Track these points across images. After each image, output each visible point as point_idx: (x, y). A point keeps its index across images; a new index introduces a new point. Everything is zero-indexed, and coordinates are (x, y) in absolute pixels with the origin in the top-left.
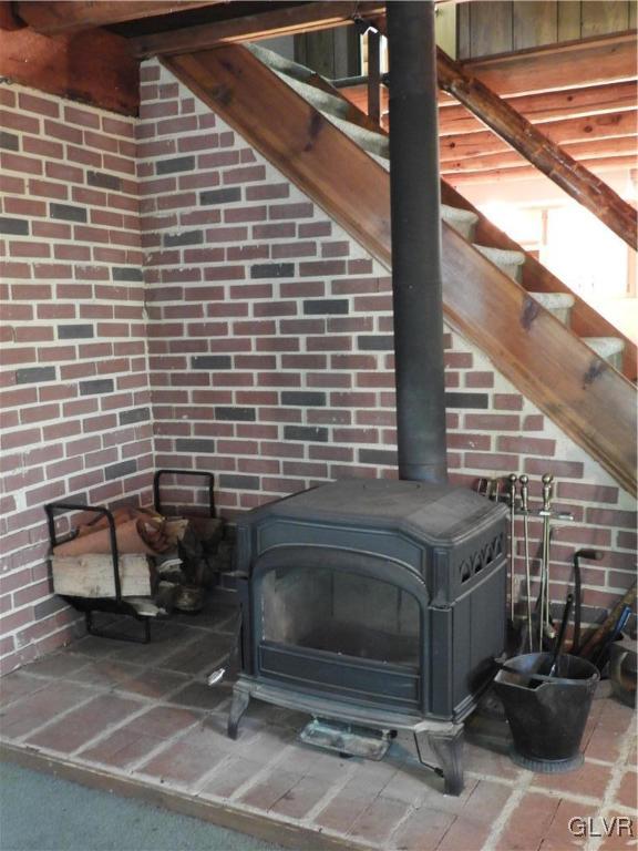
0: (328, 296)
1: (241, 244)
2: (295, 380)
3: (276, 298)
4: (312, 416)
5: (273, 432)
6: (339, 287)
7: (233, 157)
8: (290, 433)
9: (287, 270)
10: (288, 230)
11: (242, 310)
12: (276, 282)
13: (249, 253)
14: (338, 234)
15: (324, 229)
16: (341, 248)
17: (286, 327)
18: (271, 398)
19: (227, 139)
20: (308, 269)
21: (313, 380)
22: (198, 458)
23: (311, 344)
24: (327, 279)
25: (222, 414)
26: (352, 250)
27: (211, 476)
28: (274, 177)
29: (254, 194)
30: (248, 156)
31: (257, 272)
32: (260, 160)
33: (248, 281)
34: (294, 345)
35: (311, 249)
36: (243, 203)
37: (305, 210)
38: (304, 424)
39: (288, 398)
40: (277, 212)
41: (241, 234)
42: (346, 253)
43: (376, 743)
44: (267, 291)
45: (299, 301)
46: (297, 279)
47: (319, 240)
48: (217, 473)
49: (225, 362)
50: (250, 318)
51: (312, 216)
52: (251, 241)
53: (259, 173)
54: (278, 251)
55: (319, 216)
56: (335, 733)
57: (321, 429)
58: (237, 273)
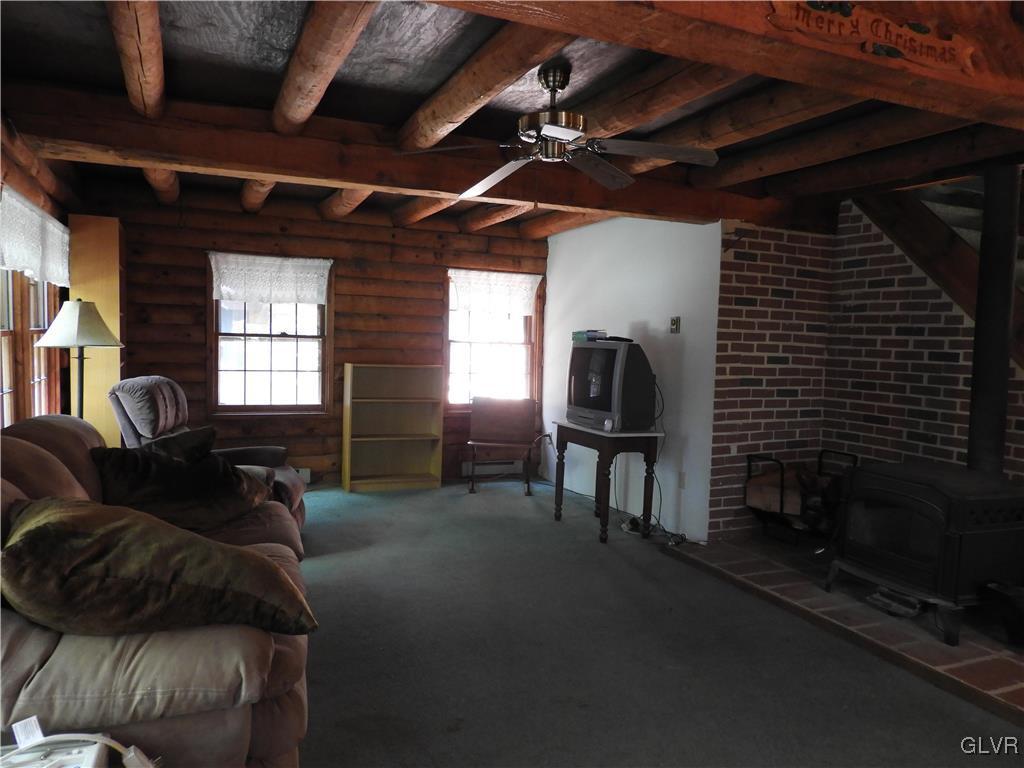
0: (946, 350)
1: (891, 313)
2: (918, 402)
3: (910, 348)
4: (927, 427)
5: (899, 434)
6: (953, 344)
7: (892, 260)
8: (910, 436)
9: (920, 332)
10: (924, 307)
11: (887, 355)
12: (912, 339)
13: (896, 319)
14: (957, 310)
15: (948, 307)
16: (960, 320)
17: (915, 367)
18: (901, 412)
19: (890, 249)
20: (933, 332)
21: (930, 403)
22: (849, 445)
23: (931, 380)
24: (947, 339)
25: (867, 419)
26: (965, 322)
27: (856, 457)
28: (918, 272)
29: (902, 283)
30: (901, 259)
31: (899, 331)
32: (910, 262)
33: (893, 337)
34: (920, 379)
35: (937, 319)
36: (896, 288)
37: (936, 294)
38: (921, 431)
39: (911, 413)
40: (916, 295)
41: (892, 307)
42: (962, 323)
43: (911, 611)
44: (905, 344)
45: (926, 352)
46: (926, 337)
47: (943, 314)
48: (860, 456)
49: (872, 387)
50: (892, 360)
51: (940, 298)
52: (897, 312)
53: (908, 270)
54: (915, 319)
55: (945, 298)
56: (887, 601)
57: (933, 436)
58: (887, 331)
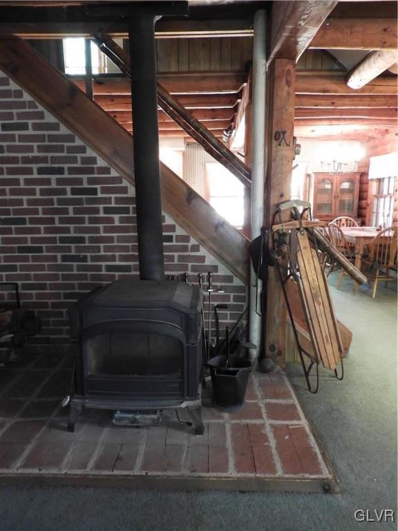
0: (85, 185)
1: (30, 155)
2: (67, 230)
3: (54, 185)
4: (78, 249)
5: (55, 258)
6: (91, 181)
7: (23, 105)
8: (64, 258)
9: (61, 171)
10: (61, 149)
11: (33, 192)
12: (53, 177)
13: (35, 160)
14: (90, 153)
15: (82, 149)
16: (93, 160)
17: (60, 202)
18: (53, 240)
19: (19, 94)
20: (71, 171)
21: (78, 230)
22: (6, 275)
23: (76, 211)
24: (85, 177)
25: (21, 250)
26: (98, 162)
27: (17, 284)
28: (50, 118)
29: (36, 127)
30: (32, 105)
31: (40, 171)
32: (40, 108)
33: (35, 176)
34: (66, 211)
35: (74, 160)
36: (30, 132)
37: (70, 138)
38: (73, 253)
39: (62, 240)
40: (51, 138)
41: (30, 149)
42: (96, 163)
43: (155, 417)
44: (48, 182)
45: (68, 188)
46: (66, 176)
47: (79, 156)
48: (19, 283)
49: (23, 221)
50: (38, 196)
51: (74, 142)
52: (36, 154)
53: (41, 115)
54: (54, 160)
55: (79, 142)
56: (130, 416)
57: (83, 256)
58: (30, 171)
